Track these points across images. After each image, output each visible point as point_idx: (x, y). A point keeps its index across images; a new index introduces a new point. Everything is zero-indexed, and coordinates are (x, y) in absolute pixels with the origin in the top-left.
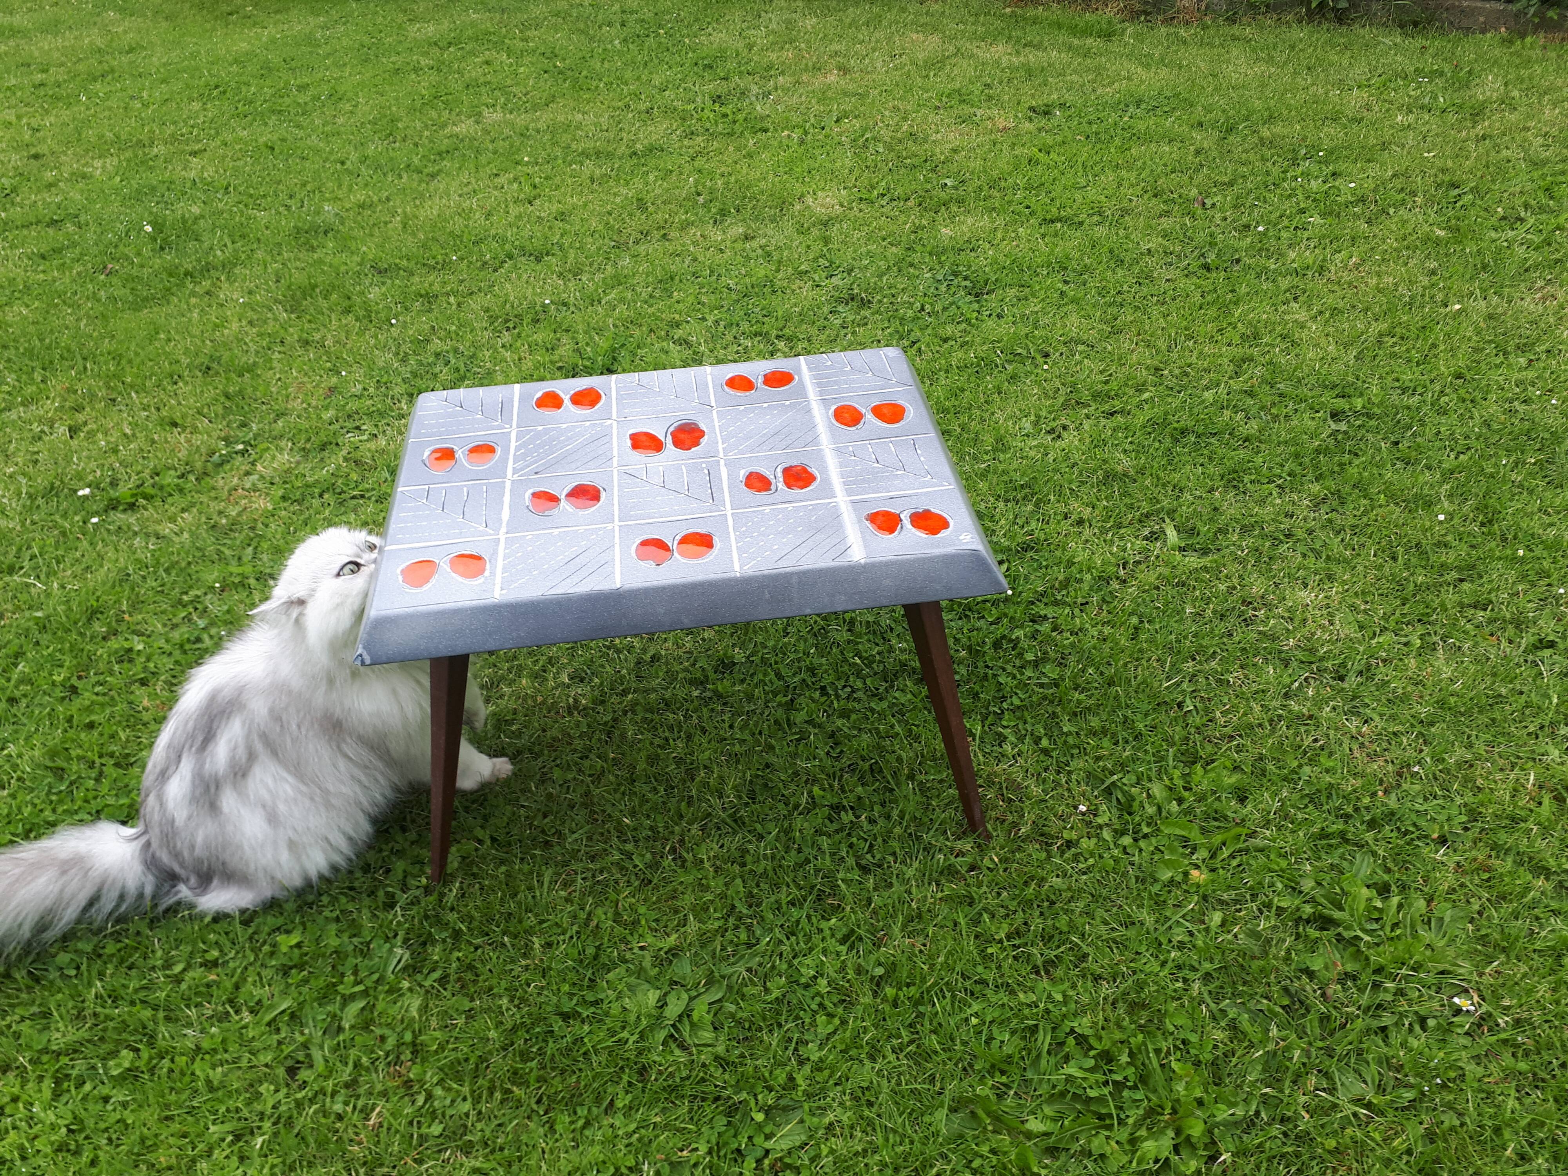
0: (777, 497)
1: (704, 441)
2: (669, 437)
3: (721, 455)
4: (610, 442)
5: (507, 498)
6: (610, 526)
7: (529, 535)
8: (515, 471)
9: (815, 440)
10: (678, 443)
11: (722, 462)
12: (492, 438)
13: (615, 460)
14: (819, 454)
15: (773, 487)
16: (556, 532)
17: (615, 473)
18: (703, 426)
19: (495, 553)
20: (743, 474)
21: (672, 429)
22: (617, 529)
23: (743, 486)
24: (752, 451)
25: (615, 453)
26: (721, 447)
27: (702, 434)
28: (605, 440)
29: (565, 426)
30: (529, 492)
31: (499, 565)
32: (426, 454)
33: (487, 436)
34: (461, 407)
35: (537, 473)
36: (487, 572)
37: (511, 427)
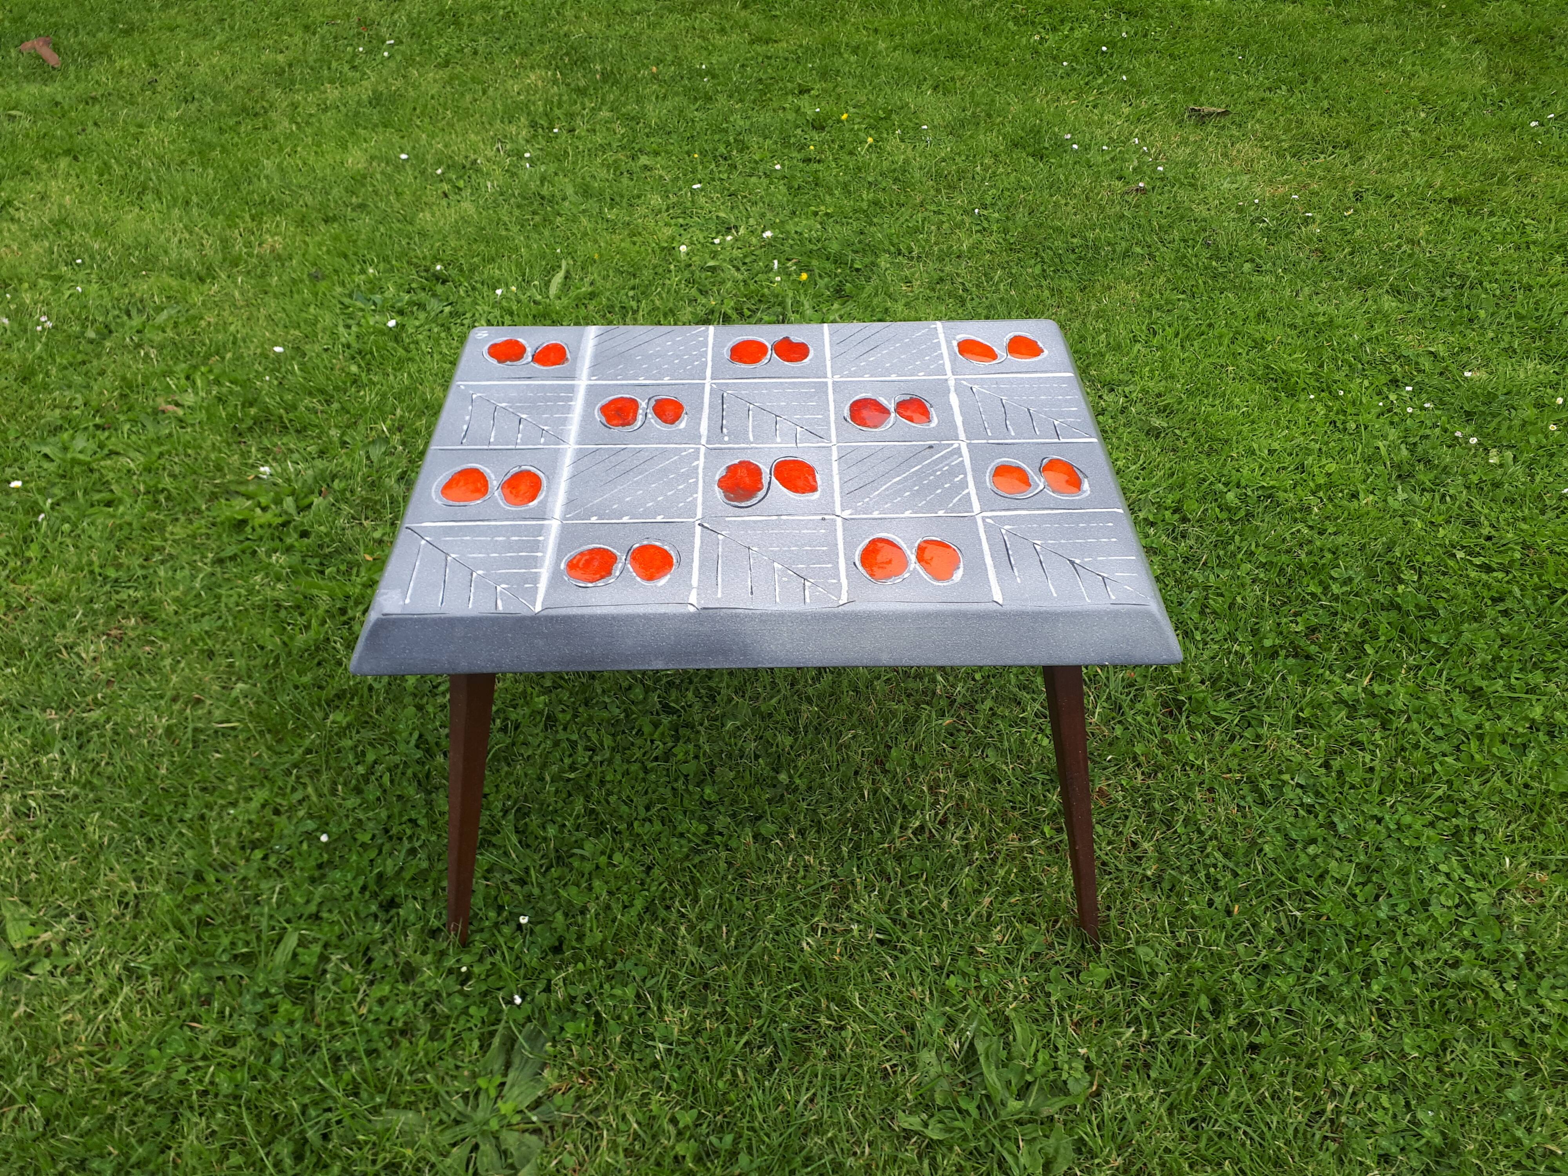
0: (651, 392)
1: (721, 472)
2: (765, 480)
3: (703, 450)
4: (843, 483)
5: (959, 420)
6: (837, 378)
7: (921, 376)
8: (958, 452)
9: (581, 456)
10: (754, 472)
11: (703, 441)
12: (1005, 503)
13: (835, 456)
14: (583, 438)
15: (653, 403)
16: (894, 377)
17: (834, 439)
18: (719, 493)
19: (953, 362)
20: (682, 424)
21: (761, 494)
22: (829, 374)
23: (687, 408)
24: (665, 450)
25: (835, 465)
26: (701, 462)
27: (722, 483)
28: (851, 486)
29: (907, 514)
30: (935, 422)
31: (944, 350)
32: (1086, 486)
33: (1013, 506)
34: (1072, 563)
35: (931, 447)
36: (955, 343)
37: (984, 519)
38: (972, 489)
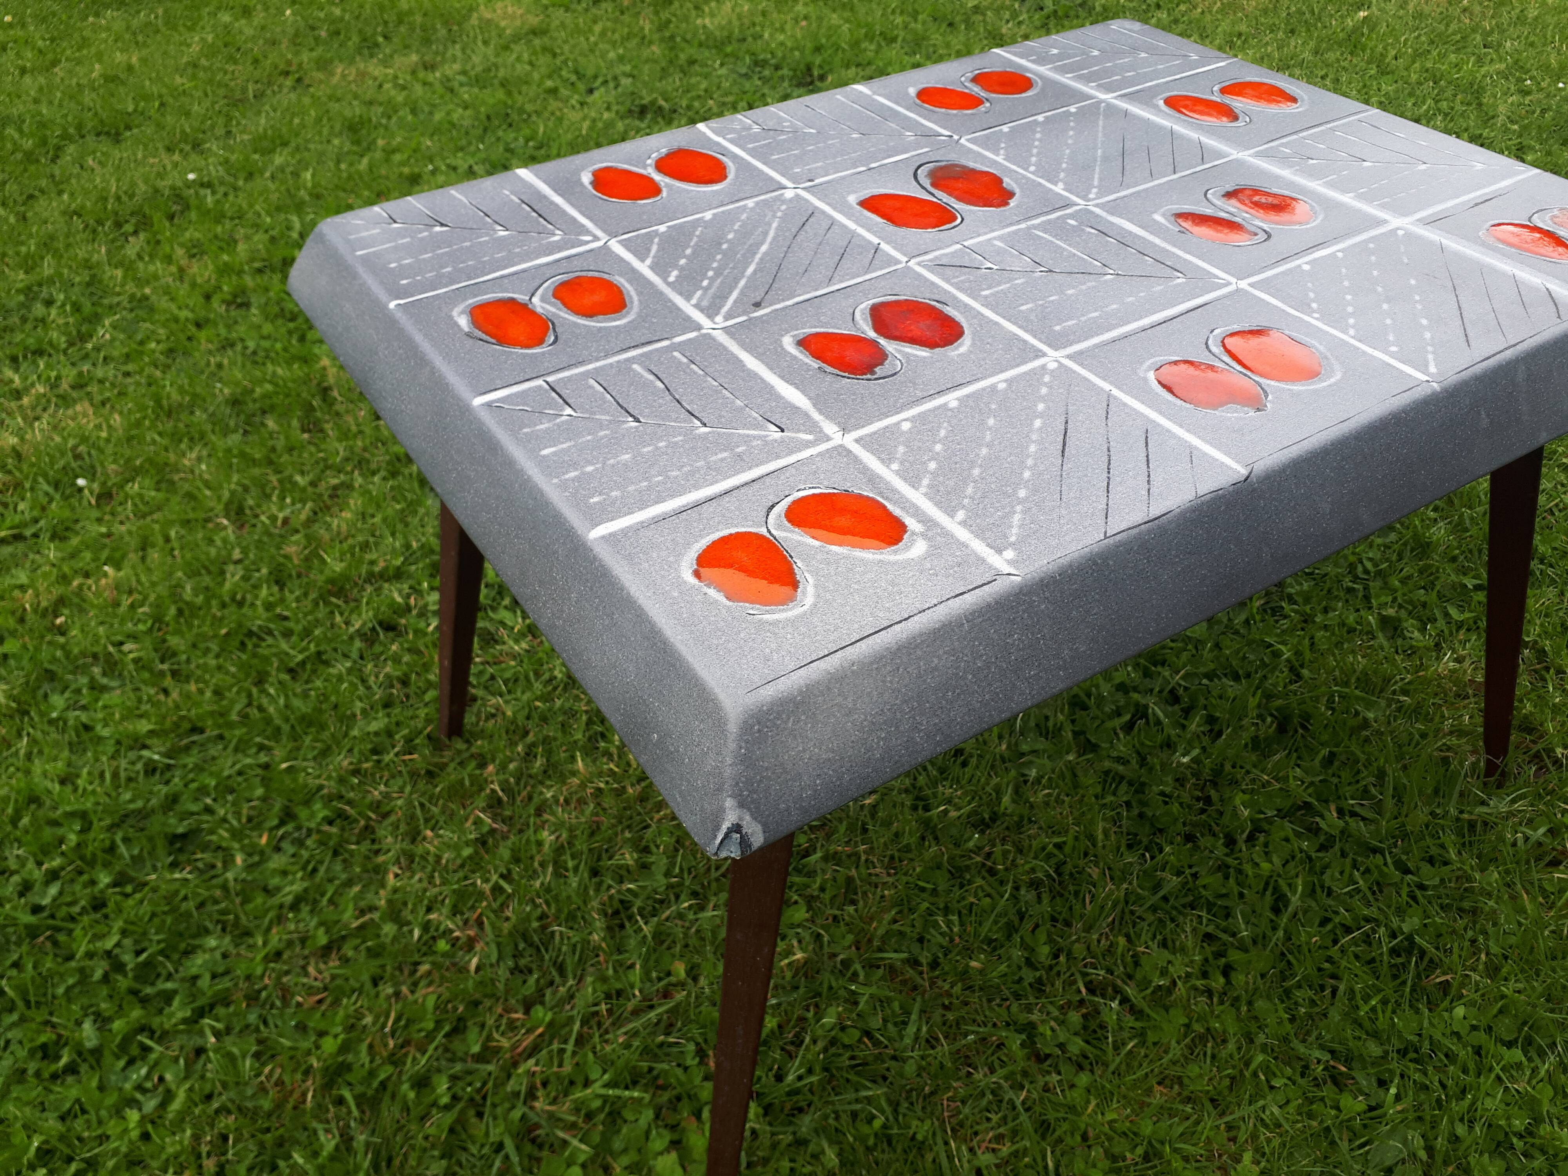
5: (751, 362)
8: (711, 312)
12: (577, 264)
16: (950, 400)
19: (873, 478)
28: (819, 223)
29: (708, 215)
30: (788, 343)
31: (917, 497)
32: (463, 322)
33: (564, 263)
34: (442, 225)
35: (757, 305)
36: (910, 522)
37: (596, 238)
38: (644, 268)
